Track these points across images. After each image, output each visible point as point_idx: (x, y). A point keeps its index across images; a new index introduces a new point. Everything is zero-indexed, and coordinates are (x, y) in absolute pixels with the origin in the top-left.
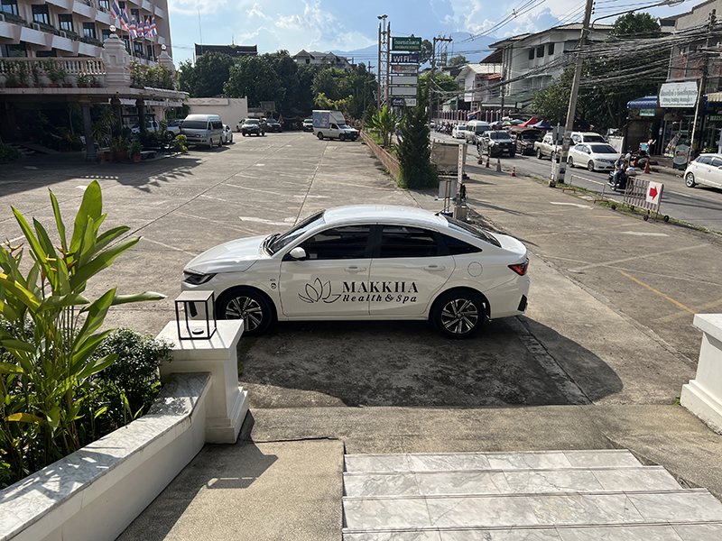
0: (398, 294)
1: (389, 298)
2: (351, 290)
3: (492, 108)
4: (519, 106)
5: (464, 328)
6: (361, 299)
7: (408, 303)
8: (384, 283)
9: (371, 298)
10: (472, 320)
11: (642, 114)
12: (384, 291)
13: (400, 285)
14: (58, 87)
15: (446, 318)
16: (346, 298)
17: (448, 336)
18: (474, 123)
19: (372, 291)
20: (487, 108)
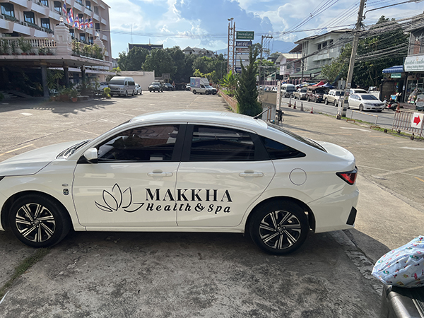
0: (209, 203)
1: (199, 208)
2: (155, 197)
3: (296, 78)
4: (313, 75)
5: (285, 242)
6: (167, 208)
7: (221, 213)
8: (193, 191)
9: (178, 207)
10: (295, 234)
11: (392, 77)
12: (193, 199)
13: (212, 193)
14: (27, 55)
15: (265, 232)
16: (150, 207)
17: (267, 251)
18: (286, 85)
19: (179, 199)
20: (293, 78)
